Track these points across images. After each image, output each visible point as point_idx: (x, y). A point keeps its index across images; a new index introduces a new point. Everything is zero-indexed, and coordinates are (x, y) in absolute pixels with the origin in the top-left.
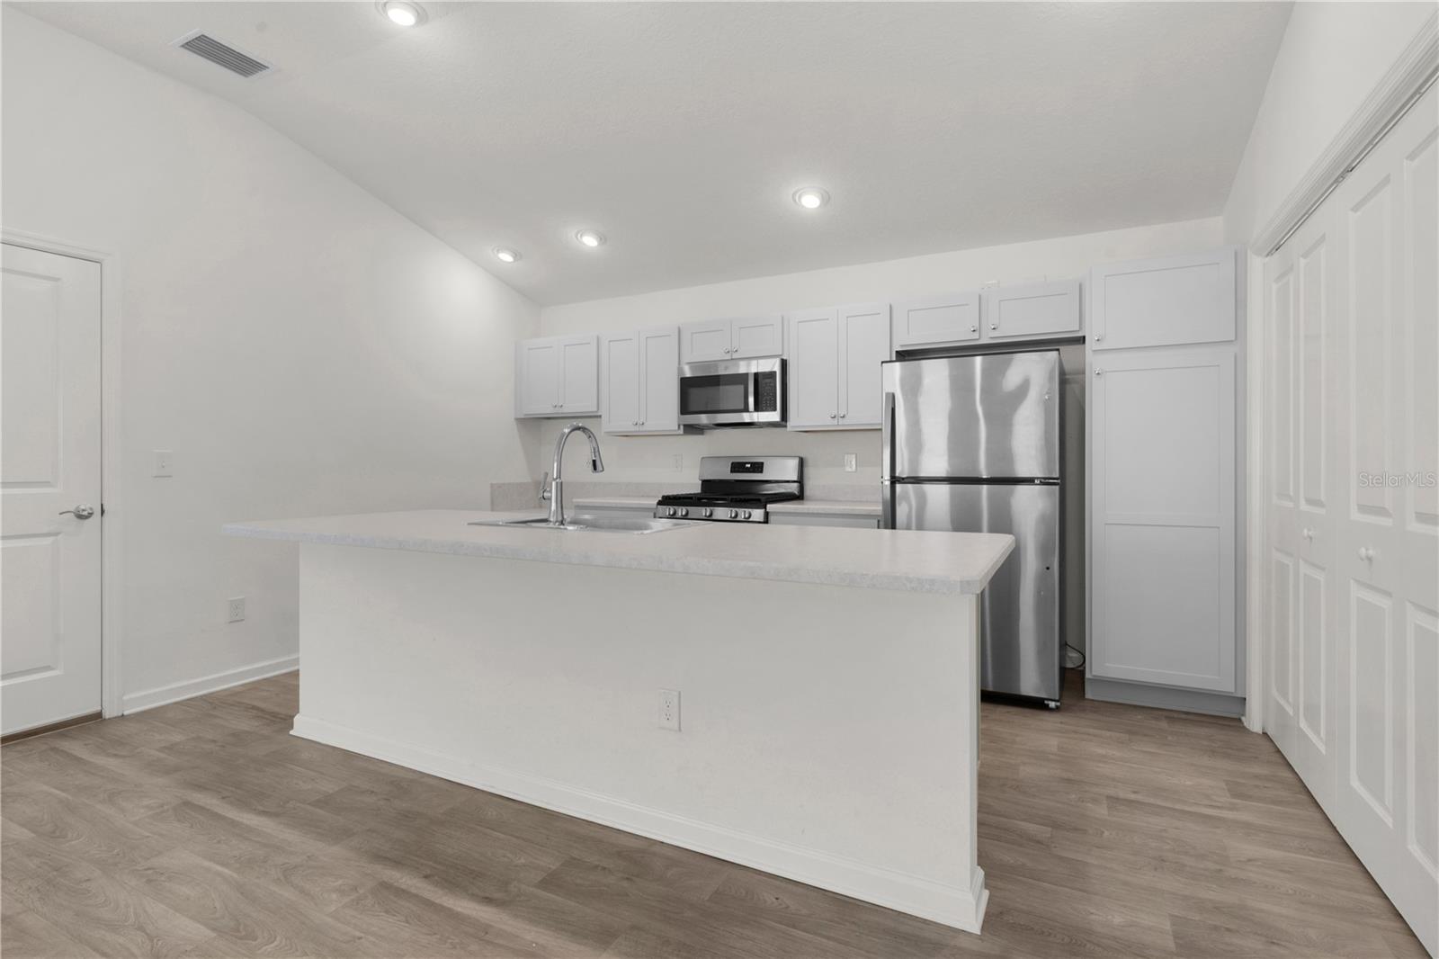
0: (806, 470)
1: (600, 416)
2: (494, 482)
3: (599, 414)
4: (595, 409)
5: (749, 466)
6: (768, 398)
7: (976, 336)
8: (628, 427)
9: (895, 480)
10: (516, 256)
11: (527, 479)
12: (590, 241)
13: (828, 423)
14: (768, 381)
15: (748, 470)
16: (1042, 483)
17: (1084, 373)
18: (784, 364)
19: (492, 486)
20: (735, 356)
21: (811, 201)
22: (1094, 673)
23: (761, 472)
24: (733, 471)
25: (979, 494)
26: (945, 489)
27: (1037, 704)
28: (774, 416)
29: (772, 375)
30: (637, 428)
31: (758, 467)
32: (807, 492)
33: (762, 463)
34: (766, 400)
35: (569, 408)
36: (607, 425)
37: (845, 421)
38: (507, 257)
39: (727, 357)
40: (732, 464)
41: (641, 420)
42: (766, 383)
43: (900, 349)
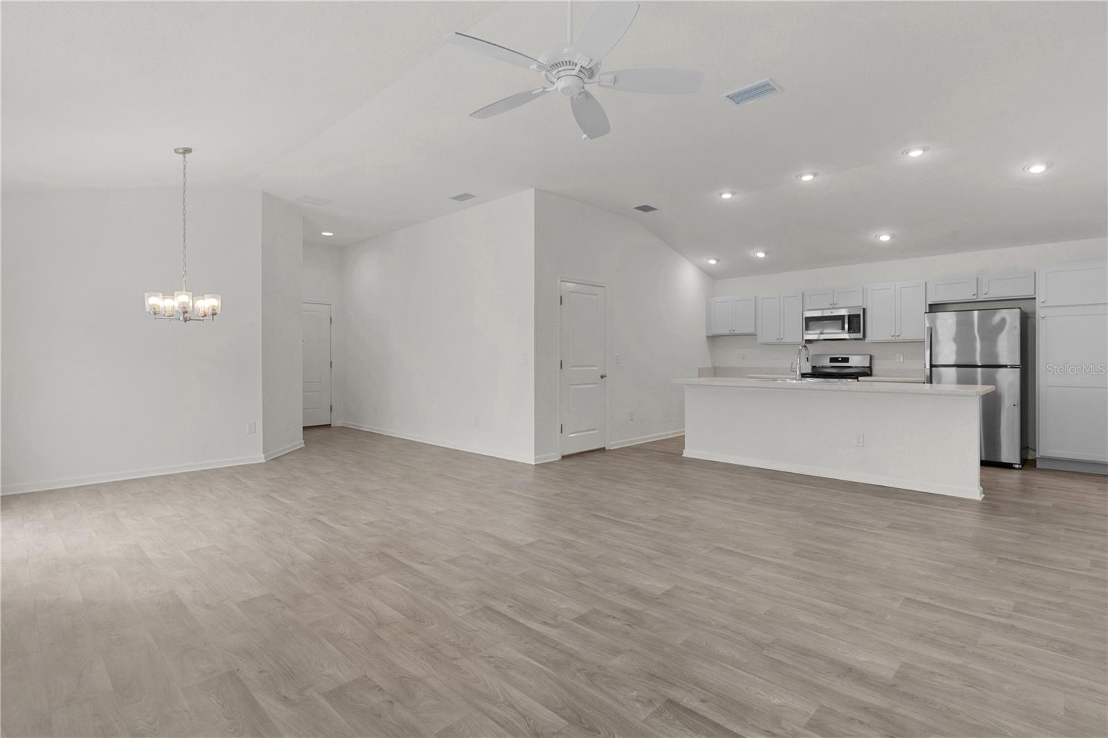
0: (873, 361)
2: (701, 367)
5: (841, 359)
6: (856, 327)
7: (975, 297)
8: (773, 340)
9: (932, 366)
10: (718, 260)
11: (710, 366)
12: (761, 255)
13: (889, 338)
14: (855, 318)
15: (840, 361)
16: (1011, 367)
17: (1035, 313)
18: (864, 309)
19: (699, 368)
20: (836, 306)
22: (1041, 454)
23: (848, 362)
24: (831, 362)
25: (976, 372)
26: (954, 369)
27: (1009, 466)
28: (860, 335)
29: (859, 315)
30: (778, 341)
31: (846, 360)
32: (874, 372)
33: (848, 358)
34: (854, 328)
35: (738, 331)
36: (760, 339)
37: (900, 338)
38: (713, 262)
39: (832, 307)
40: (830, 358)
41: (781, 337)
42: (854, 320)
43: (931, 303)
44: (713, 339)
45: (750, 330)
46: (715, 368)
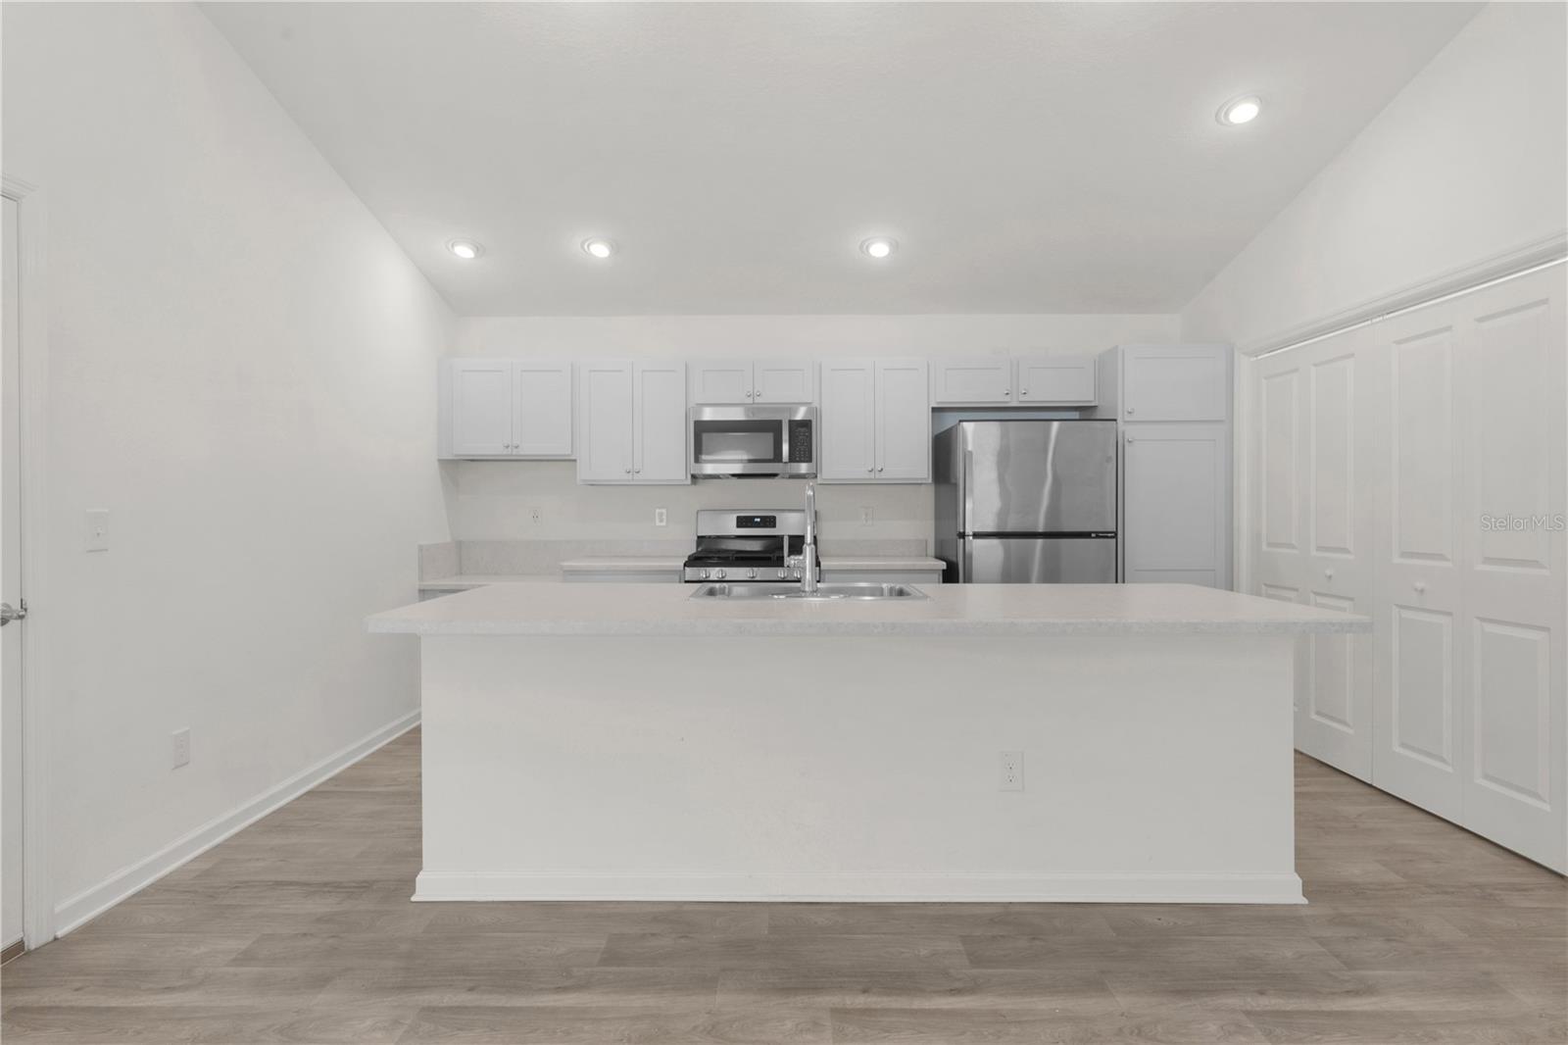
0: (819, 524)
1: (575, 460)
2: (424, 543)
3: (573, 458)
4: (570, 452)
5: (759, 520)
6: (802, 448)
10: (479, 250)
11: (448, 539)
12: (600, 251)
13: (862, 474)
14: (803, 430)
15: (758, 525)
16: (1097, 537)
19: (421, 548)
21: (879, 250)
24: (739, 525)
28: (808, 468)
29: (806, 424)
31: (769, 521)
34: (800, 451)
35: (528, 449)
36: (584, 473)
37: (883, 475)
38: (464, 252)
39: (750, 401)
40: (738, 518)
41: (636, 468)
42: (800, 432)
43: (935, 406)
44: (457, 468)
45: (561, 449)
46: (459, 545)
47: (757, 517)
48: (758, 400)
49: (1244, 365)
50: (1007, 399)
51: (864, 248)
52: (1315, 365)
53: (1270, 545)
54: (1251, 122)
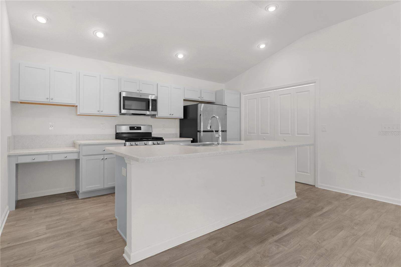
3: (76, 105)
4: (76, 103)
12: (100, 35)
15: (136, 129)
21: (181, 56)
23: (141, 130)
24: (130, 129)
28: (156, 113)
29: (155, 100)
33: (141, 127)
35: (57, 100)
37: (173, 116)
38: (42, 20)
39: (138, 92)
40: (130, 127)
41: (101, 110)
42: (153, 103)
43: (184, 99)
46: (14, 137)
47: (136, 127)
48: (141, 92)
49: (243, 96)
50: (199, 99)
51: (176, 56)
52: (261, 98)
53: (249, 133)
54: (264, 48)
